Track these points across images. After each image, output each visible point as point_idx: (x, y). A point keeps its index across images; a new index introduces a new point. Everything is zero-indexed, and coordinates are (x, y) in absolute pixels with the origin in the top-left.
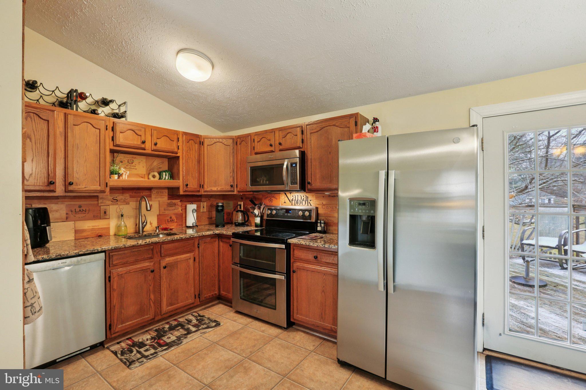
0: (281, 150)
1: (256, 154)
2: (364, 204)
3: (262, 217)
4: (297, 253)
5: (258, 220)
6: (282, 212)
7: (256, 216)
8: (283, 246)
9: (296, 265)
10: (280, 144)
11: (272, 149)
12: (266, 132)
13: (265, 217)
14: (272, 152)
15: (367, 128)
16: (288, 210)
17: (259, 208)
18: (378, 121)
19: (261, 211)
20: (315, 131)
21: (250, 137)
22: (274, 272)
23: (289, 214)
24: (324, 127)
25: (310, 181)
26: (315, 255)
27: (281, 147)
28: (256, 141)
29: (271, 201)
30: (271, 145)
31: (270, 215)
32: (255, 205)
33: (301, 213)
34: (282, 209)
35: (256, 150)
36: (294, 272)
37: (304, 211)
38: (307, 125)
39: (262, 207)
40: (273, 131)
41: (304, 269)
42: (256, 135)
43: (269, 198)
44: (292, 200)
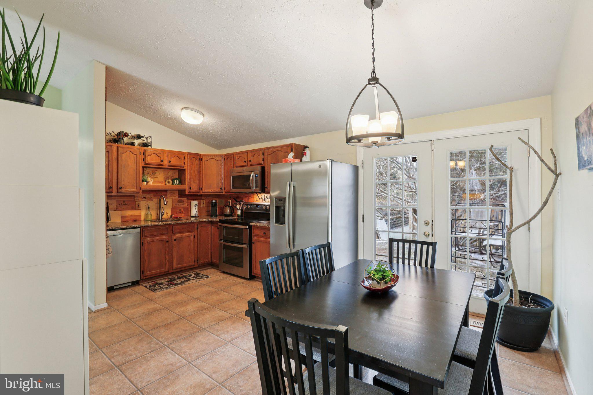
0: (251, 165)
1: (237, 167)
2: (281, 200)
3: (242, 210)
4: (255, 231)
5: (239, 212)
6: (253, 207)
7: (238, 210)
8: (247, 227)
9: (254, 239)
10: (250, 161)
11: (246, 164)
12: (243, 152)
13: (244, 210)
14: (246, 166)
15: (291, 155)
16: (257, 205)
17: (240, 204)
18: (308, 148)
19: (241, 206)
20: (270, 153)
21: (232, 156)
22: (242, 244)
23: (258, 208)
24: (275, 151)
25: (267, 186)
26: (264, 232)
27: (251, 163)
28: (236, 159)
29: (248, 199)
30: (245, 162)
31: (247, 209)
32: (237, 201)
33: (264, 207)
34: (254, 205)
35: (237, 164)
36: (254, 243)
37: (266, 206)
38: (265, 150)
39: (242, 203)
40: (246, 152)
41: (258, 241)
42: (236, 154)
43: (247, 197)
44: (261, 198)
